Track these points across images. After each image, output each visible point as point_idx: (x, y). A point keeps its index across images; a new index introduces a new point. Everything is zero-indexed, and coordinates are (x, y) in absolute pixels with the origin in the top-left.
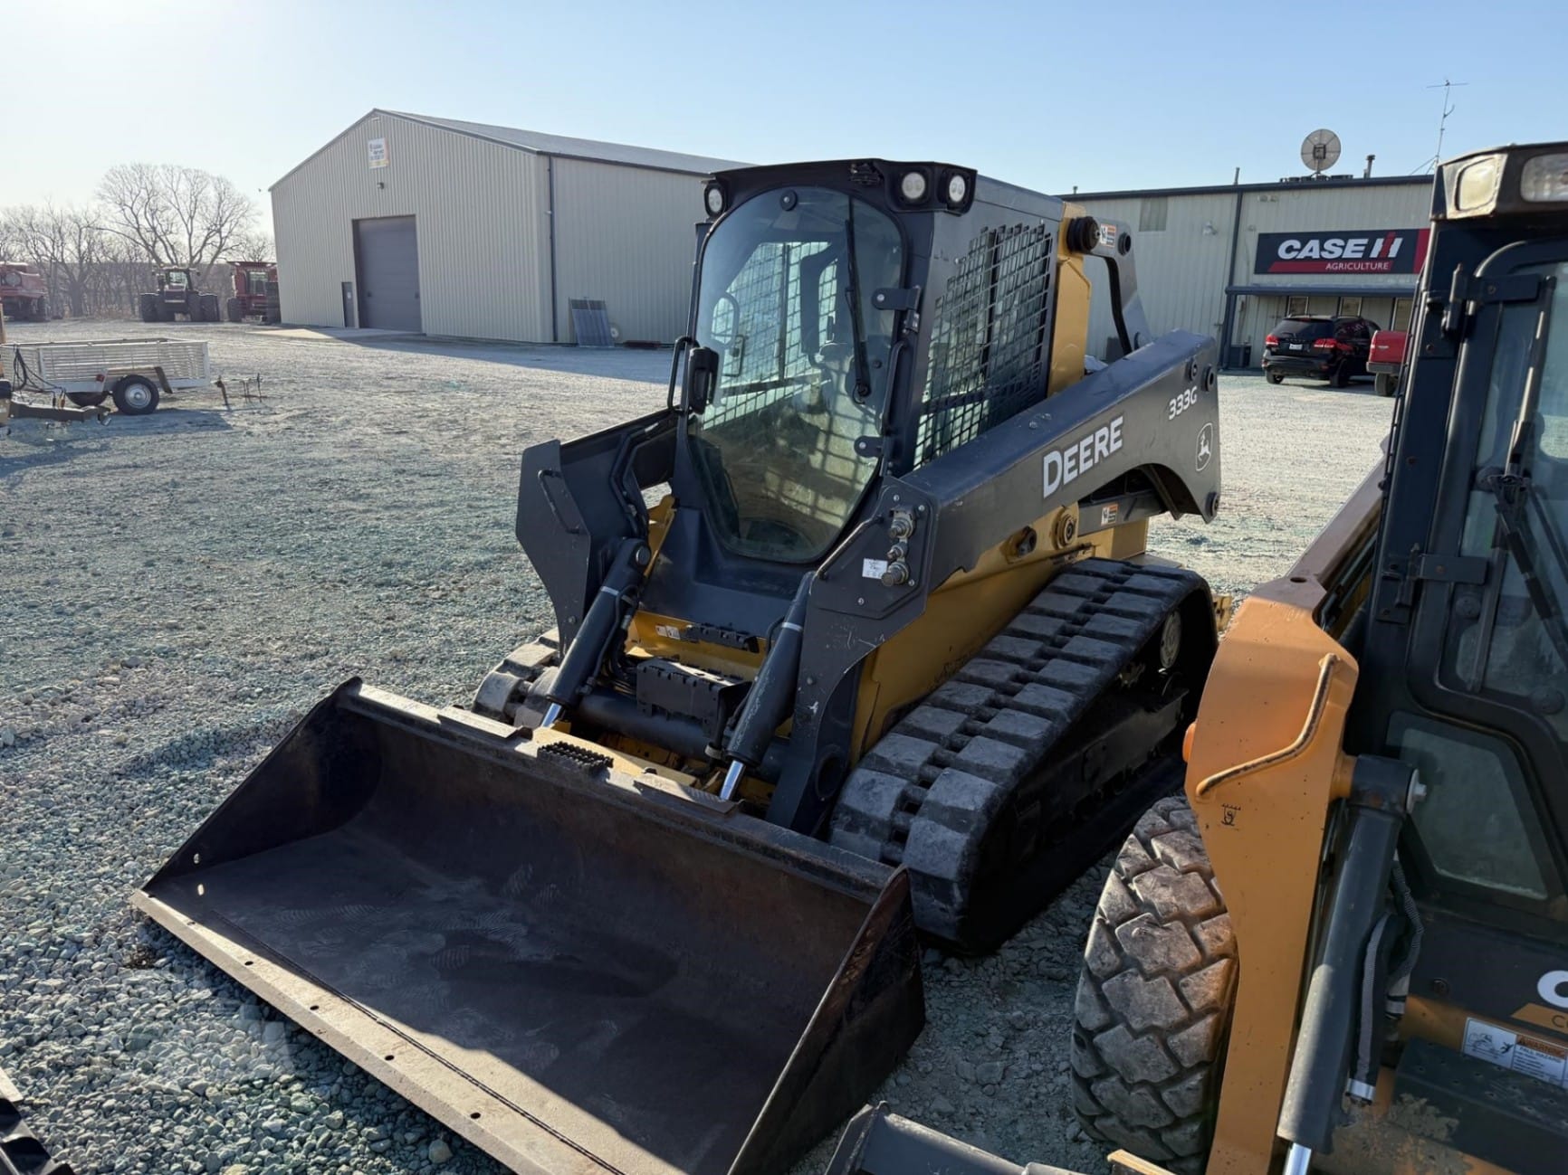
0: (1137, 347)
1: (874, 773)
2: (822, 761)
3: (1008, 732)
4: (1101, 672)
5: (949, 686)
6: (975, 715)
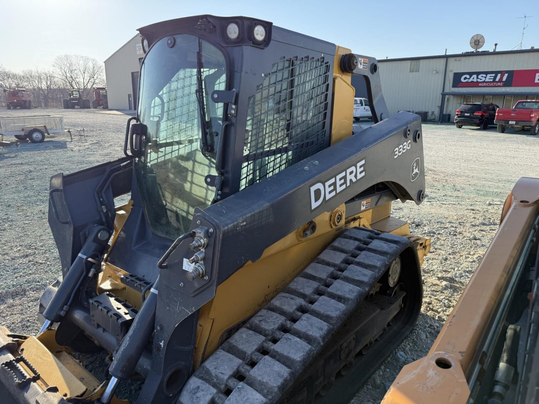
0: (381, 120)
1: (200, 381)
2: (168, 374)
3: (284, 353)
4: (346, 308)
5: (262, 313)
6: (270, 338)
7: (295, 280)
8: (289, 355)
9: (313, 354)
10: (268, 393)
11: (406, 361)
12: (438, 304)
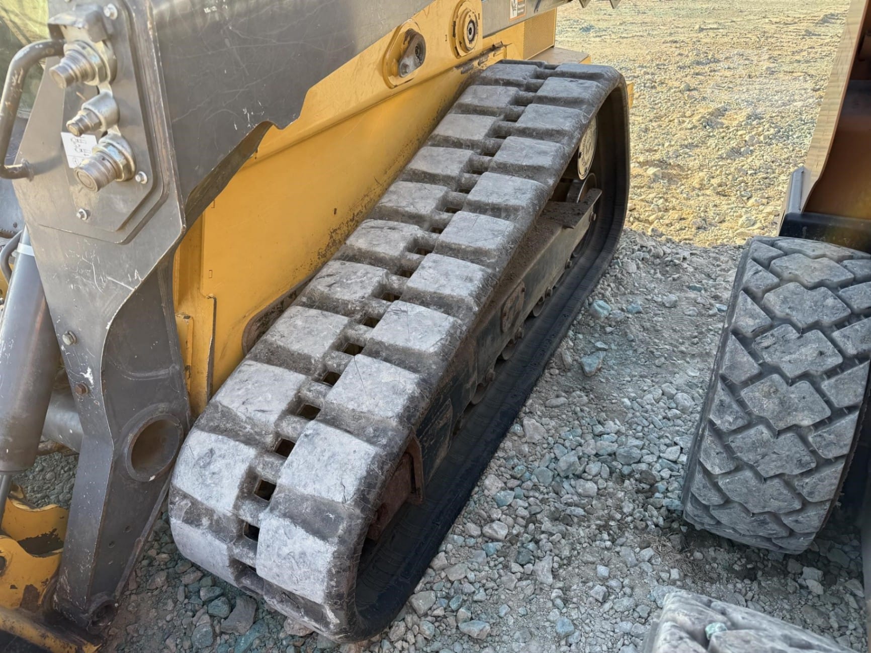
1: (213, 437)
2: (130, 438)
3: (397, 343)
4: (515, 226)
5: (331, 270)
6: (358, 316)
7: (392, 188)
8: (410, 345)
9: (461, 333)
10: (377, 434)
11: (610, 314)
12: (647, 209)
